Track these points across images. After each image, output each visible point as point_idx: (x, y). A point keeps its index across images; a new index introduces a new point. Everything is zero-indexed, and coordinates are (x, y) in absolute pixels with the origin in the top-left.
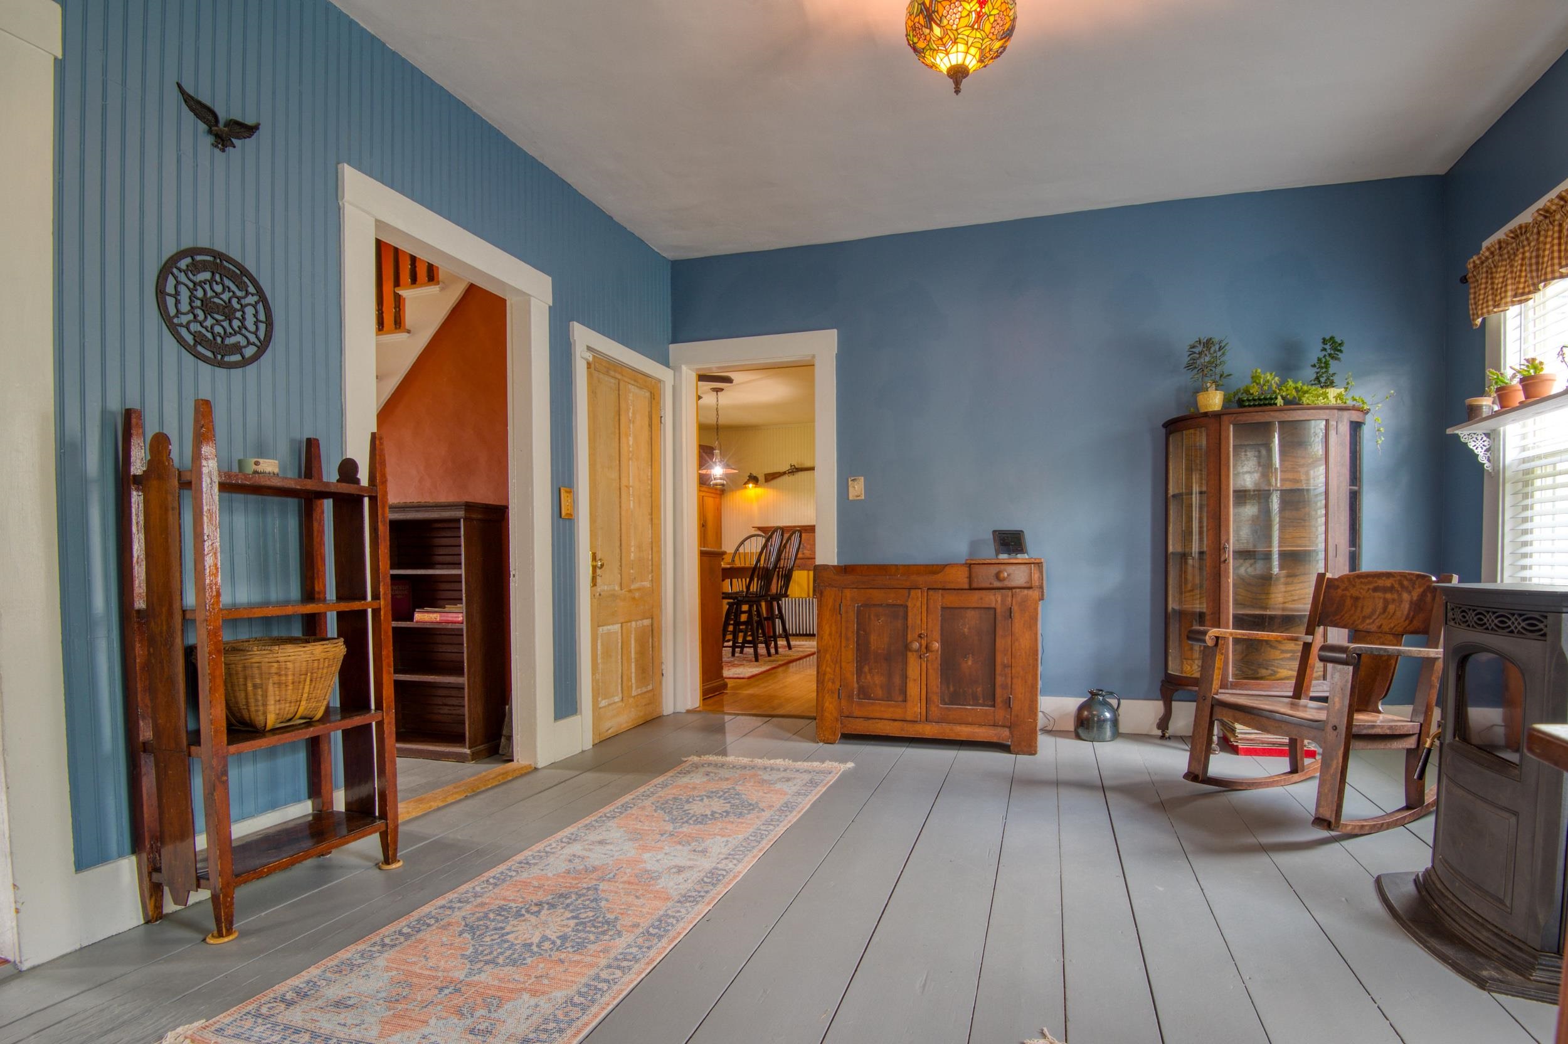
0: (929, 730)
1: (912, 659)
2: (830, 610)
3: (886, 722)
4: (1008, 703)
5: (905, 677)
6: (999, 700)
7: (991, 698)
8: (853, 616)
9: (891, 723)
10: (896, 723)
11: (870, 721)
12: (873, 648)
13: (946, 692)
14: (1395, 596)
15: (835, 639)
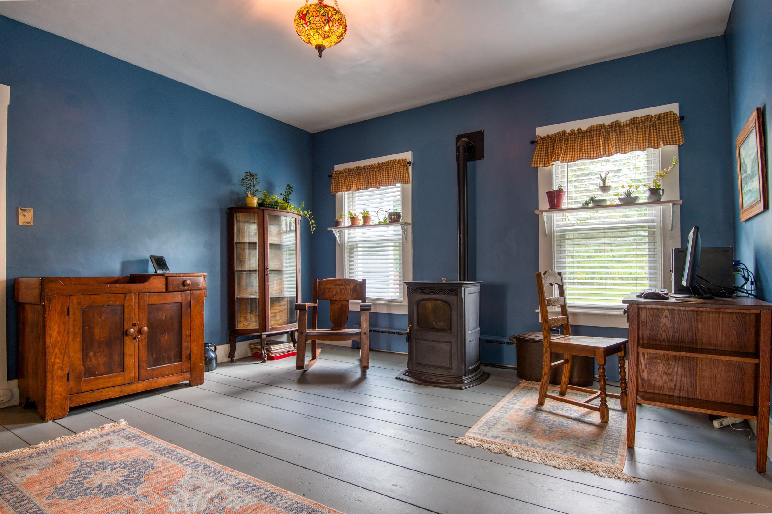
0: (140, 387)
1: (128, 340)
2: (58, 313)
3: (109, 389)
4: (189, 357)
5: (123, 355)
6: (184, 356)
7: (179, 357)
8: (79, 316)
9: (113, 389)
10: (117, 388)
11: (96, 392)
12: (97, 338)
13: (151, 359)
14: (344, 287)
15: (63, 336)
